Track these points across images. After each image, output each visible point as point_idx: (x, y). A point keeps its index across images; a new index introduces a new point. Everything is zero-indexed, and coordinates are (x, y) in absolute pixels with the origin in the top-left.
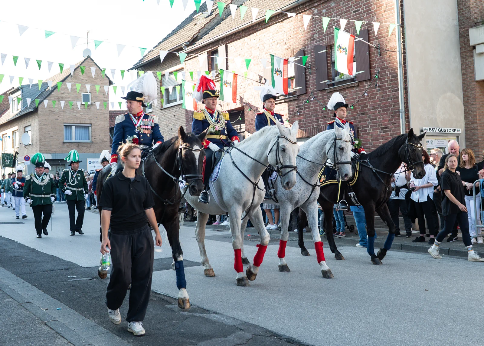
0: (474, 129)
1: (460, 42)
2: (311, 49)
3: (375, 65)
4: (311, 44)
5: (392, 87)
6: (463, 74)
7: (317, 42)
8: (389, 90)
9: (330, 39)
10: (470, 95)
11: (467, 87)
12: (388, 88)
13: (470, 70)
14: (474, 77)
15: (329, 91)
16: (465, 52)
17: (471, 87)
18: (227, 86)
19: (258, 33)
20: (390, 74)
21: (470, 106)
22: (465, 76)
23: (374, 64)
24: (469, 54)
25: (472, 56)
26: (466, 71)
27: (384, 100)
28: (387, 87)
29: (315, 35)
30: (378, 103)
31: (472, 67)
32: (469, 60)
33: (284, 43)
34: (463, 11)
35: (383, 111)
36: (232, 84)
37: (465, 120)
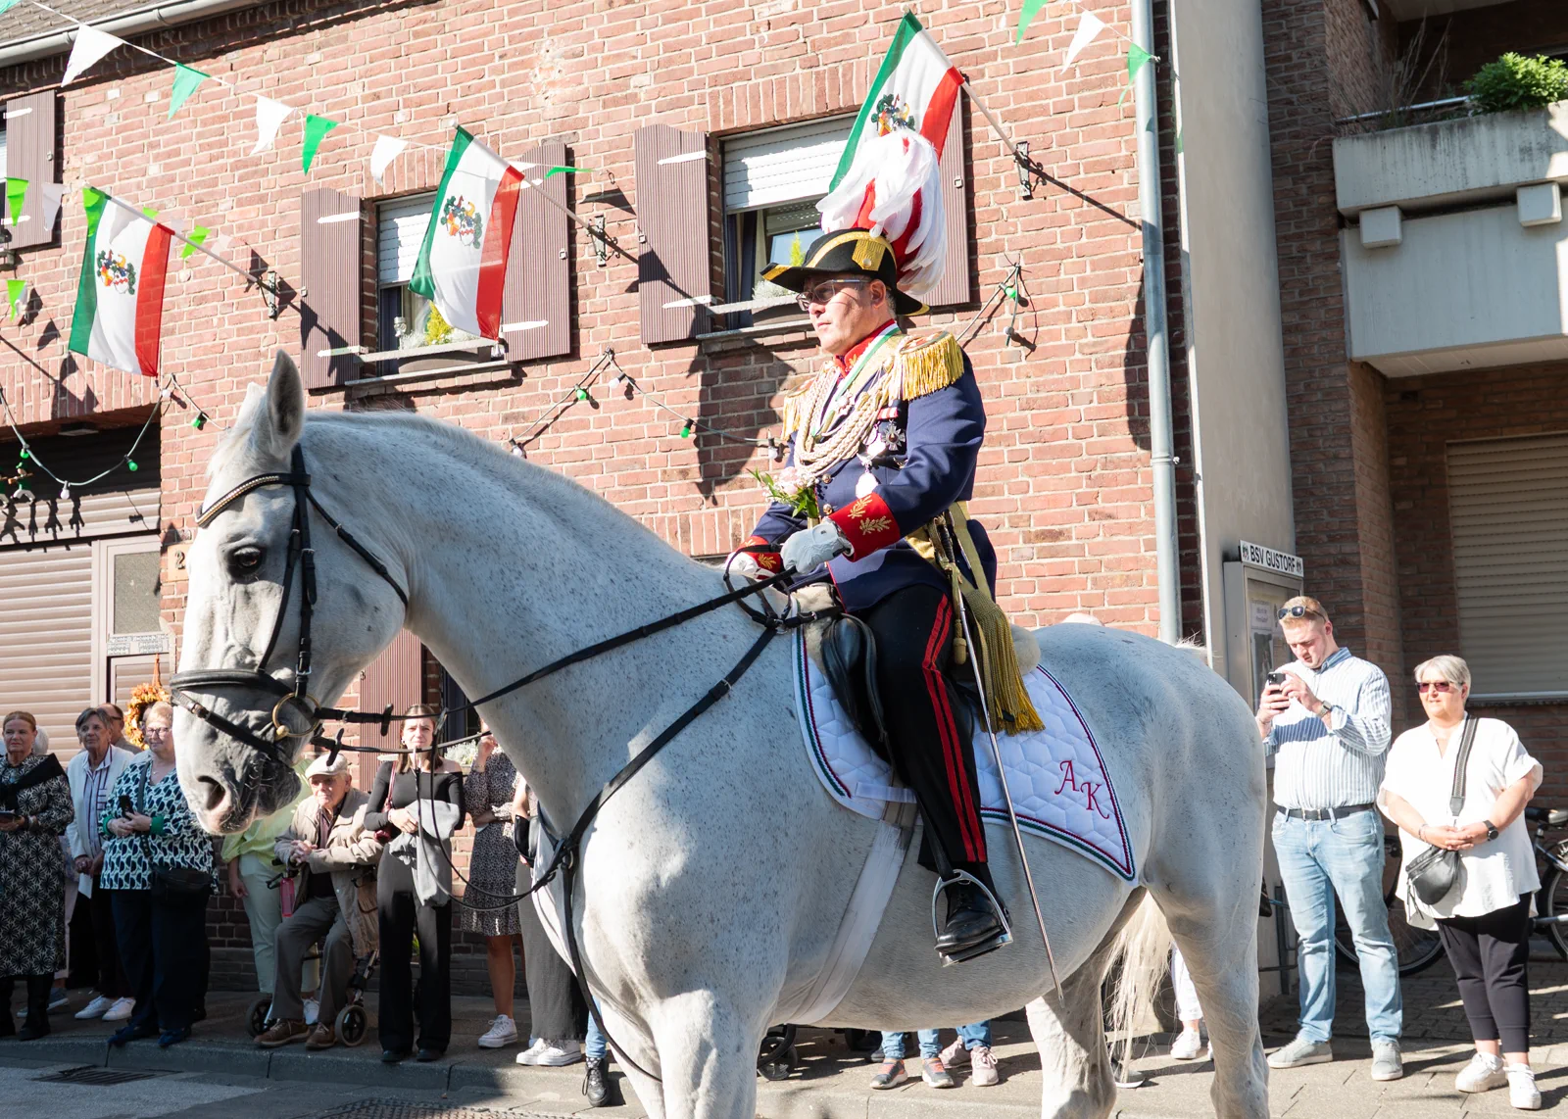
0: (1344, 562)
1: (1275, 194)
2: (611, 145)
3: (994, 237)
4: (608, 118)
5: (1094, 344)
6: (1287, 330)
7: (647, 111)
8: (1078, 356)
9: (728, 102)
10: (1322, 419)
11: (1307, 386)
12: (1069, 350)
13: (1322, 311)
14: (1342, 342)
15: (717, 348)
16: (1300, 236)
17: (1326, 383)
18: (109, 282)
19: (273, 48)
20: (1083, 282)
21: (1321, 465)
22: (1298, 339)
23: (989, 234)
24: (1317, 246)
25: (1335, 256)
26: (1304, 316)
27: (1047, 404)
28: (1064, 341)
29: (634, 81)
30: (1013, 415)
31: (1332, 301)
32: (1318, 270)
33: (441, 103)
34: (1287, 69)
35: (1039, 453)
36: (137, 277)
37: (1296, 522)
